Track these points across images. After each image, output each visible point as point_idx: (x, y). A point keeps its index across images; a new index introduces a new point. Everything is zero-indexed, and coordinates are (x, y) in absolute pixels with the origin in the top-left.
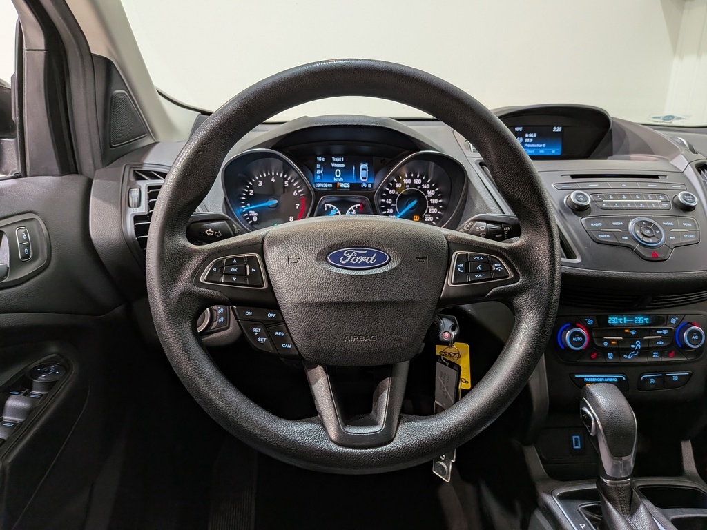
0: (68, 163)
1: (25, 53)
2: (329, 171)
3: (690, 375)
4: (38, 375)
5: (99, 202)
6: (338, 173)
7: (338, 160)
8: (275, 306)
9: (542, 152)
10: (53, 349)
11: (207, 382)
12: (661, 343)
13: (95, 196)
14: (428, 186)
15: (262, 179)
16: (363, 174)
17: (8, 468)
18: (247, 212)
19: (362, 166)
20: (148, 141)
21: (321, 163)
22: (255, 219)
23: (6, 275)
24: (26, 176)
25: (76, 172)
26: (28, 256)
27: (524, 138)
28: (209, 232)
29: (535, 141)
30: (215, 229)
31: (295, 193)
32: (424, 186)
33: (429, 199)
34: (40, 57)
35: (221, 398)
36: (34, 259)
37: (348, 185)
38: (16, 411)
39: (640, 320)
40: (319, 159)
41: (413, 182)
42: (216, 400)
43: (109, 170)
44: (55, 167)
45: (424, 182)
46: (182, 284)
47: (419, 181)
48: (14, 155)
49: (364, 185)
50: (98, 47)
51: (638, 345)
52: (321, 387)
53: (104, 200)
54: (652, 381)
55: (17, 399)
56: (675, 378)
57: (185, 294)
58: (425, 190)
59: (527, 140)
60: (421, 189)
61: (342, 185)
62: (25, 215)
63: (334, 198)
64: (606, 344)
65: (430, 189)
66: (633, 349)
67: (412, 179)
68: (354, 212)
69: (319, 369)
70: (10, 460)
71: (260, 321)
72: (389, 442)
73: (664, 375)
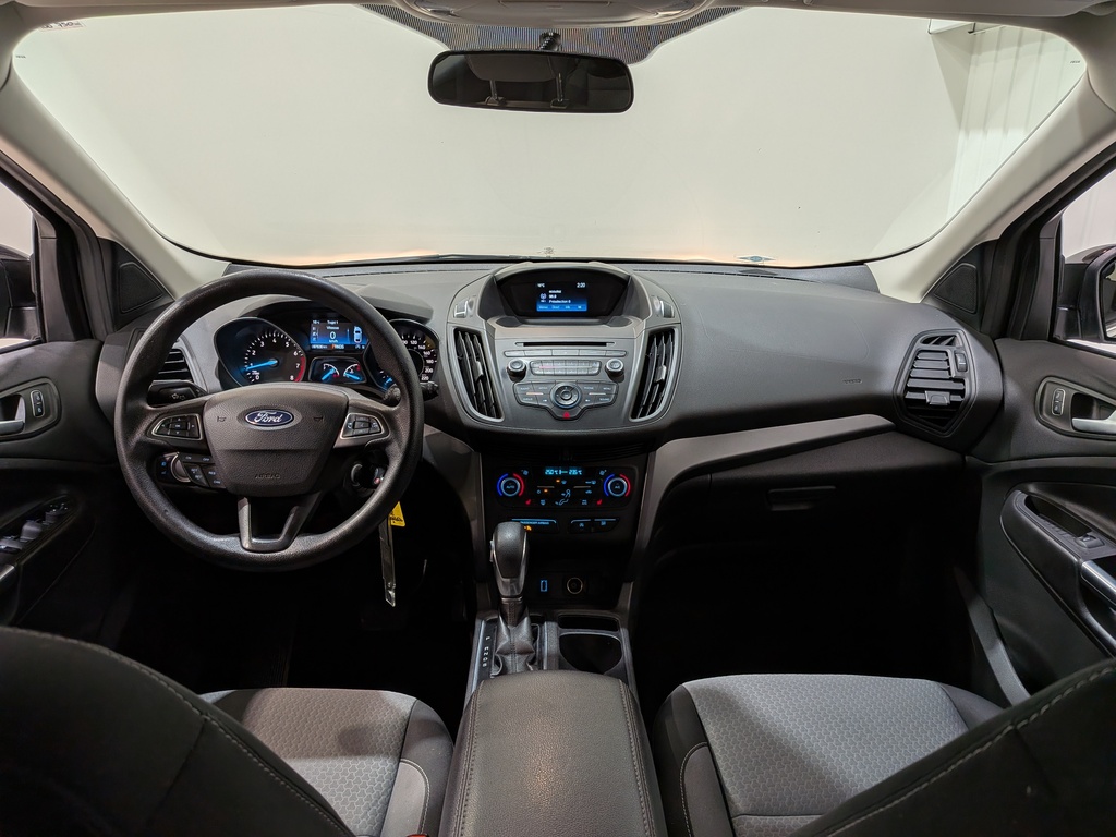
0: (81, 327)
1: (40, 240)
2: (325, 333)
3: (617, 521)
4: (50, 509)
5: (106, 365)
6: (333, 335)
7: (333, 323)
8: (207, 453)
9: (568, 308)
10: (64, 492)
11: (154, 504)
12: (589, 492)
13: (103, 361)
14: (424, 347)
15: (265, 340)
16: (357, 336)
17: (21, 569)
18: (250, 371)
19: (357, 329)
20: (168, 300)
21: (315, 325)
22: (257, 378)
23: (22, 429)
24: (45, 342)
25: (92, 337)
26: (41, 414)
27: (548, 294)
28: (175, 396)
29: (559, 297)
30: (180, 394)
31: (296, 354)
32: (420, 347)
33: (425, 359)
34: (52, 243)
35: (164, 515)
36: (46, 416)
37: (343, 347)
38: (30, 533)
39: (573, 472)
40: (315, 322)
41: (409, 343)
42: (160, 516)
43: (119, 335)
44: (70, 334)
45: (420, 343)
46: (139, 435)
47: (415, 343)
48: (35, 321)
49: (358, 346)
50: (101, 232)
51: (568, 493)
52: (245, 513)
53: (110, 364)
54: (582, 525)
55: (31, 525)
56: (603, 524)
57: (140, 443)
58: (422, 350)
59: (551, 296)
60: (418, 349)
61: (337, 347)
62: (39, 380)
63: (333, 359)
64: (539, 492)
65: (426, 350)
66: (563, 497)
67: (409, 340)
68: (352, 371)
69: (246, 500)
70: (23, 562)
71: (198, 464)
72: (284, 549)
73: (592, 520)
